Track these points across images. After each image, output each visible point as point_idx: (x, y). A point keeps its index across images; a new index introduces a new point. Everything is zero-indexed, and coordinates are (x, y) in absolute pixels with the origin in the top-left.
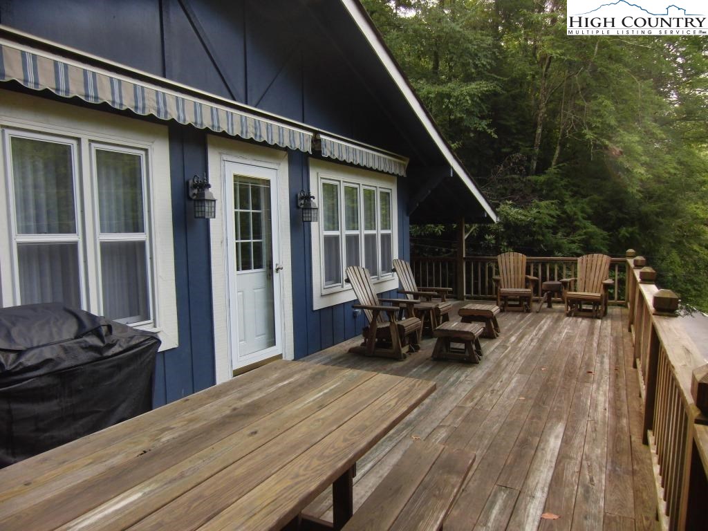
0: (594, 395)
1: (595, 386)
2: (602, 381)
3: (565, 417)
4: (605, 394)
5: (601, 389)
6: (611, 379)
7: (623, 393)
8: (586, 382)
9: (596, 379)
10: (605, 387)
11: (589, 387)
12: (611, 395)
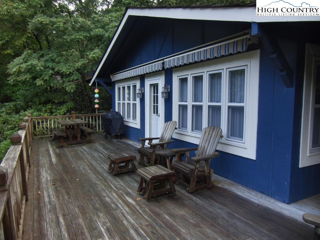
0: (48, 175)
1: (49, 179)
2: (46, 182)
3: (55, 166)
4: (43, 176)
5: (46, 178)
6: (42, 185)
7: (36, 180)
8: (54, 179)
9: (49, 183)
10: (43, 180)
11: (51, 177)
12: (41, 177)
